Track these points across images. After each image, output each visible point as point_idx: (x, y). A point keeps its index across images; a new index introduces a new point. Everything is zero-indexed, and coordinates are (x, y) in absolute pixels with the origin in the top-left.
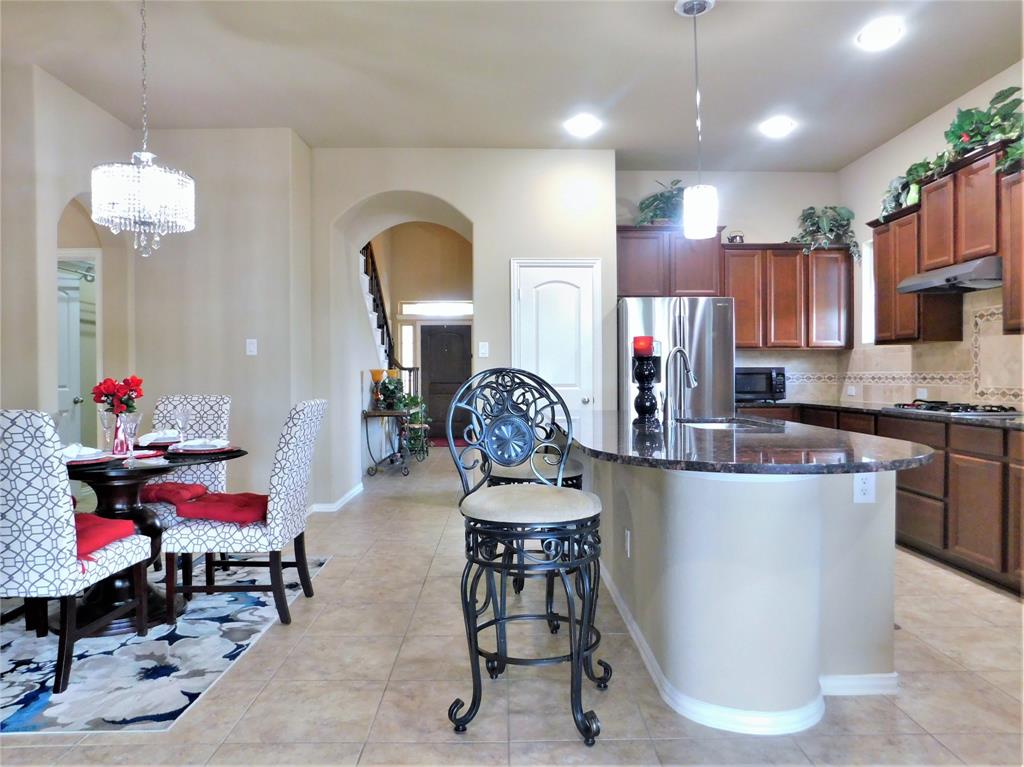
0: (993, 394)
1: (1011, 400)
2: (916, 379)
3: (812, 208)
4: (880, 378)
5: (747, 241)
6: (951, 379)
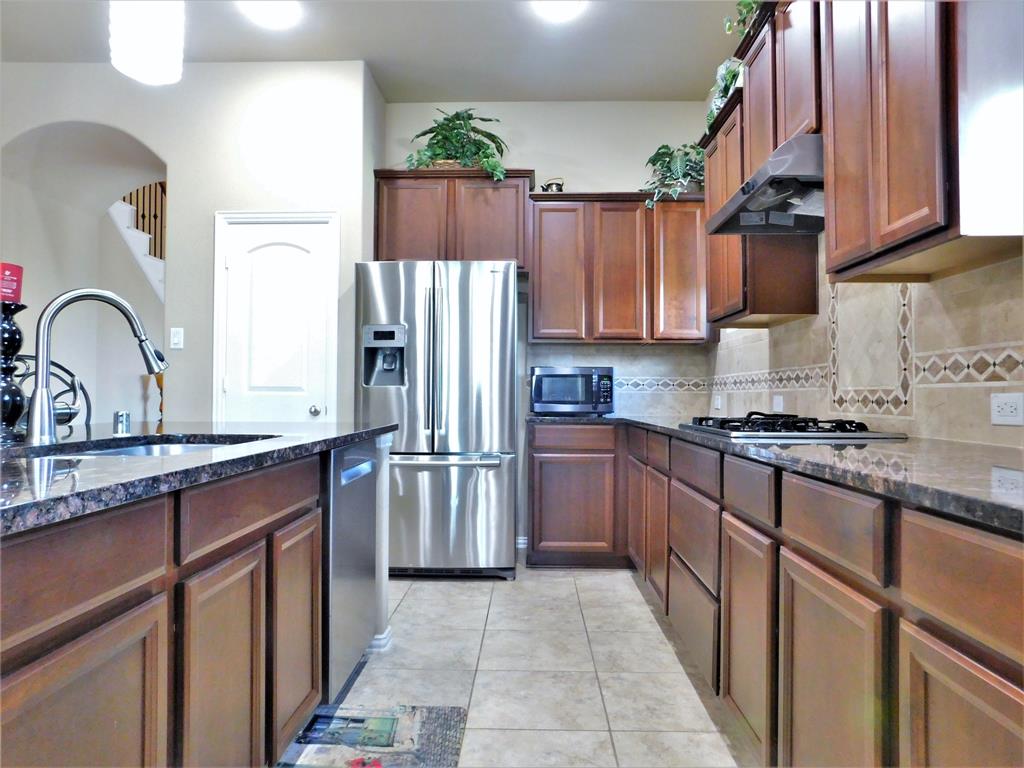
0: (853, 401)
1: (874, 411)
2: (773, 381)
3: (666, 147)
4: (741, 383)
5: (566, 190)
6: (807, 378)
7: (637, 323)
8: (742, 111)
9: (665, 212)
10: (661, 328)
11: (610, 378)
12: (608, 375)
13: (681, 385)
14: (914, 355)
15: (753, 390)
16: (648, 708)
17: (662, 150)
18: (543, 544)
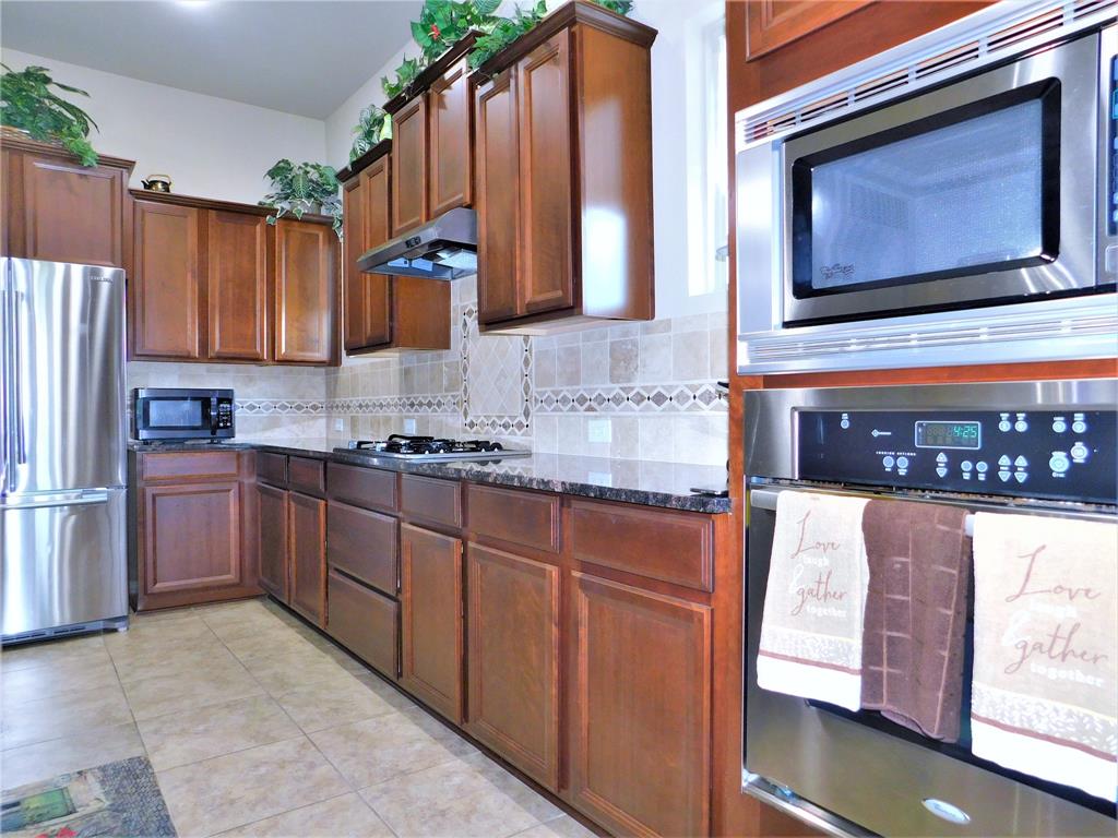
0: (483, 425)
1: (501, 433)
2: (404, 405)
3: (286, 162)
4: (367, 406)
5: (174, 190)
6: (439, 404)
7: (256, 344)
8: (390, 160)
9: (287, 232)
10: (283, 350)
11: (230, 401)
12: (226, 397)
13: (299, 408)
14: (534, 390)
15: (381, 414)
16: (331, 709)
17: (282, 164)
18: (158, 585)
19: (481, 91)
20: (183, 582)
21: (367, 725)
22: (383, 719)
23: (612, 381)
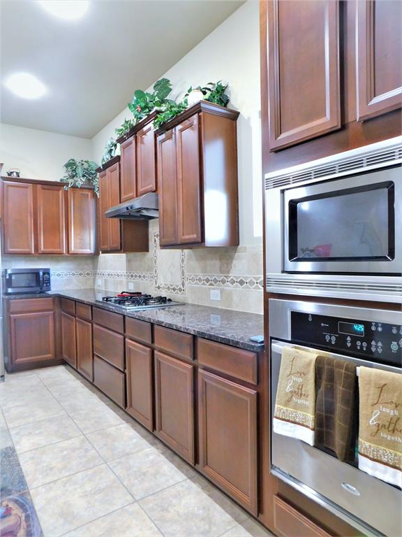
0: (164, 288)
1: (172, 292)
2: (128, 276)
3: (73, 160)
4: (112, 275)
5: (21, 177)
6: (144, 277)
7: (60, 246)
8: (120, 165)
9: (74, 193)
10: (73, 249)
11: (49, 274)
12: (47, 272)
13: (81, 274)
14: (186, 274)
15: (118, 279)
16: (96, 422)
17: (71, 161)
18: (17, 360)
19: (160, 138)
20: (29, 358)
21: (112, 430)
22: (119, 427)
23: (221, 273)
